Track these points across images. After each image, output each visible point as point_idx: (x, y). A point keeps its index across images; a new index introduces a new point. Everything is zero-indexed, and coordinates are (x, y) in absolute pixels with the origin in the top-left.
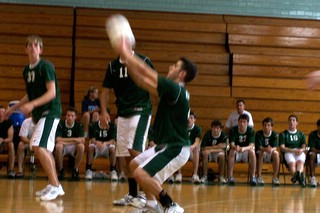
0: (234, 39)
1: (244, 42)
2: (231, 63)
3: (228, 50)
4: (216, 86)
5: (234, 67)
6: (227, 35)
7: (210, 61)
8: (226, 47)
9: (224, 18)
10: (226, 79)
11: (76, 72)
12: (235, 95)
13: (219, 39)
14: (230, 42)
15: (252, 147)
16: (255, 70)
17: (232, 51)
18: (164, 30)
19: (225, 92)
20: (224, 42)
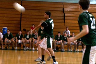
0: (66, 9)
1: (68, 10)
2: (65, 16)
3: (64, 13)
4: (61, 23)
5: (66, 17)
6: (64, 8)
7: (59, 15)
8: (63, 11)
9: (63, 4)
10: (63, 21)
11: (22, 19)
12: (65, 25)
13: (62, 9)
14: (64, 10)
15: (61, 41)
16: (71, 18)
17: (65, 13)
18: (47, 7)
19: (63, 24)
20: (63, 10)
